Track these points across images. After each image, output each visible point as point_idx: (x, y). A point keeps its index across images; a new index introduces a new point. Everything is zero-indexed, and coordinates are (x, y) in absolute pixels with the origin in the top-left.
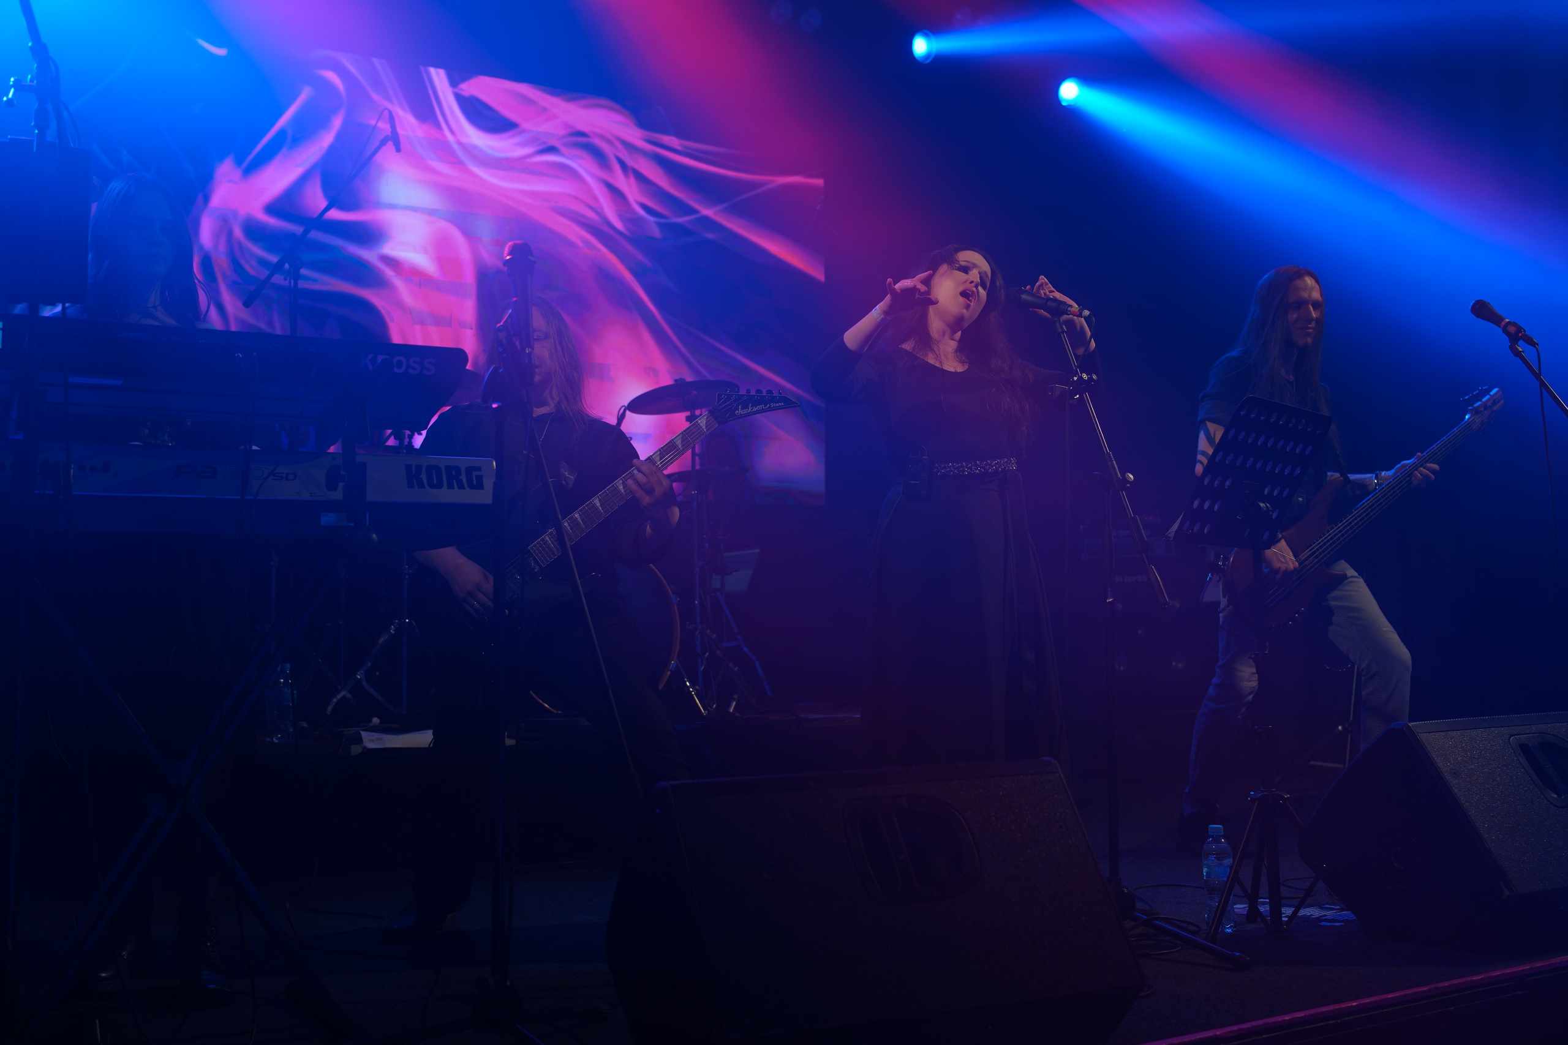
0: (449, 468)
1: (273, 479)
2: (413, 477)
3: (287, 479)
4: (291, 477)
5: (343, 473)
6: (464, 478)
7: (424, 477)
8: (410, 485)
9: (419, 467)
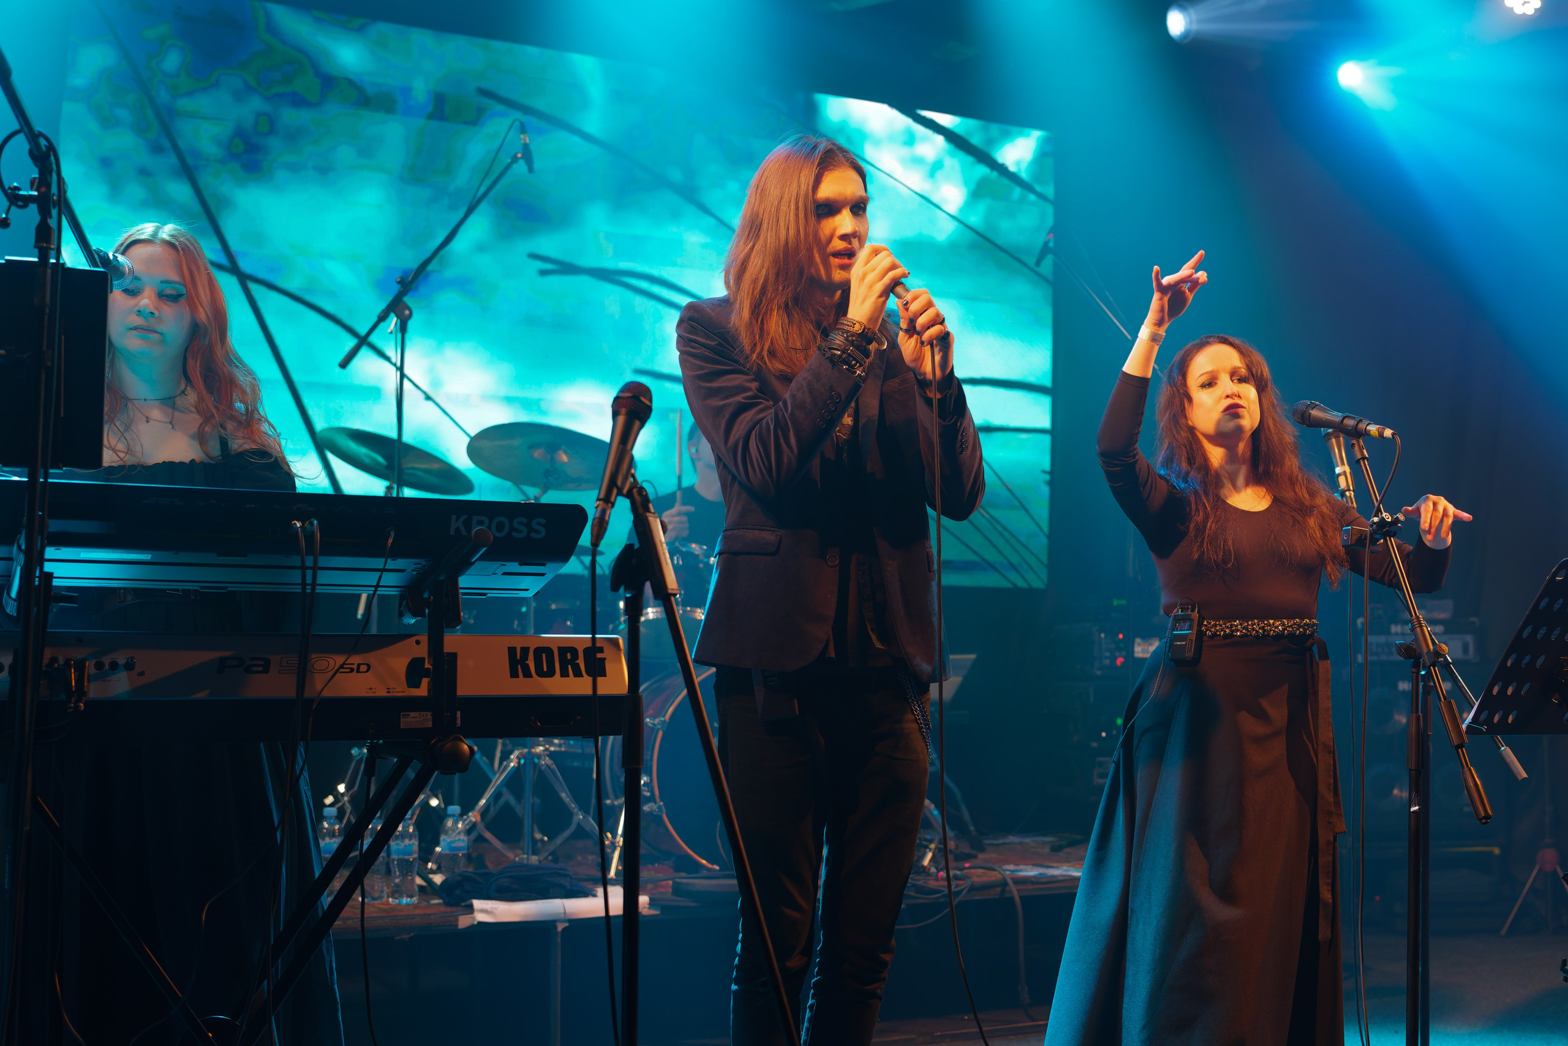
0: (563, 650)
1: (341, 672)
2: (517, 662)
3: (358, 671)
4: (363, 668)
5: (427, 666)
6: (581, 662)
7: (531, 663)
8: (514, 674)
9: (525, 650)
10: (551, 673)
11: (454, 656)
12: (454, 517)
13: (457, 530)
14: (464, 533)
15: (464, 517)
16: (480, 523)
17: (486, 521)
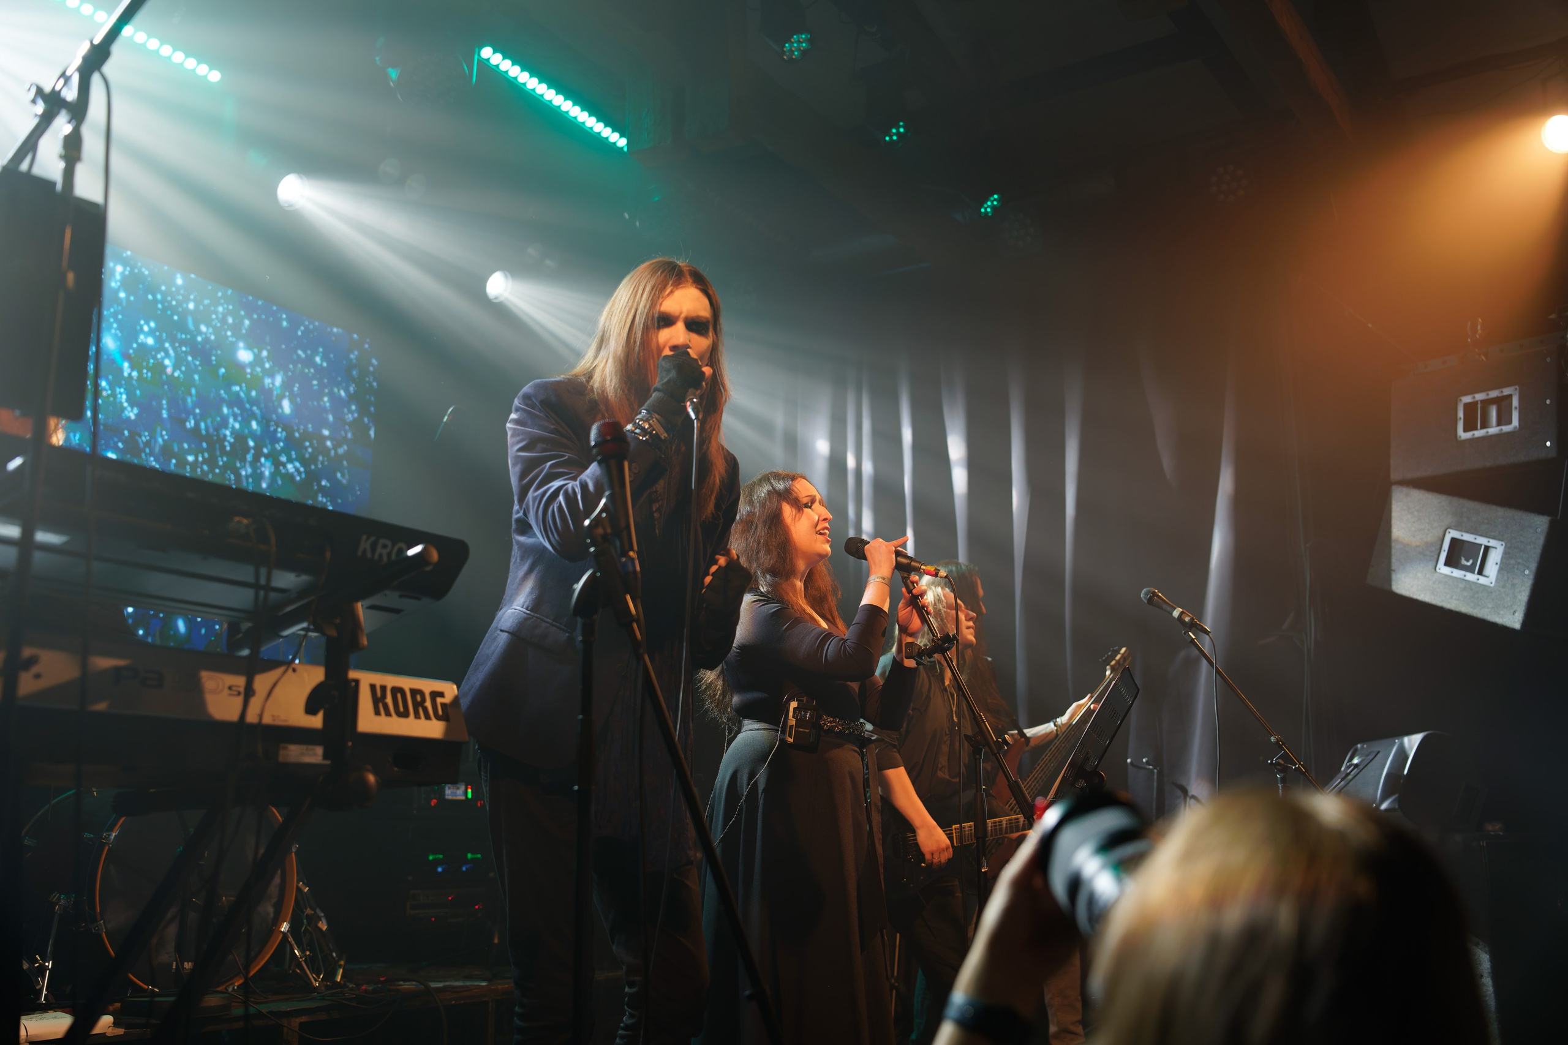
0: (414, 693)
1: (228, 694)
2: (378, 701)
7: (390, 702)
8: (377, 711)
9: (384, 689)
10: (404, 714)
11: (357, 682)
12: (364, 537)
13: (364, 551)
14: (369, 555)
15: (373, 539)
16: (385, 546)
17: (389, 543)
